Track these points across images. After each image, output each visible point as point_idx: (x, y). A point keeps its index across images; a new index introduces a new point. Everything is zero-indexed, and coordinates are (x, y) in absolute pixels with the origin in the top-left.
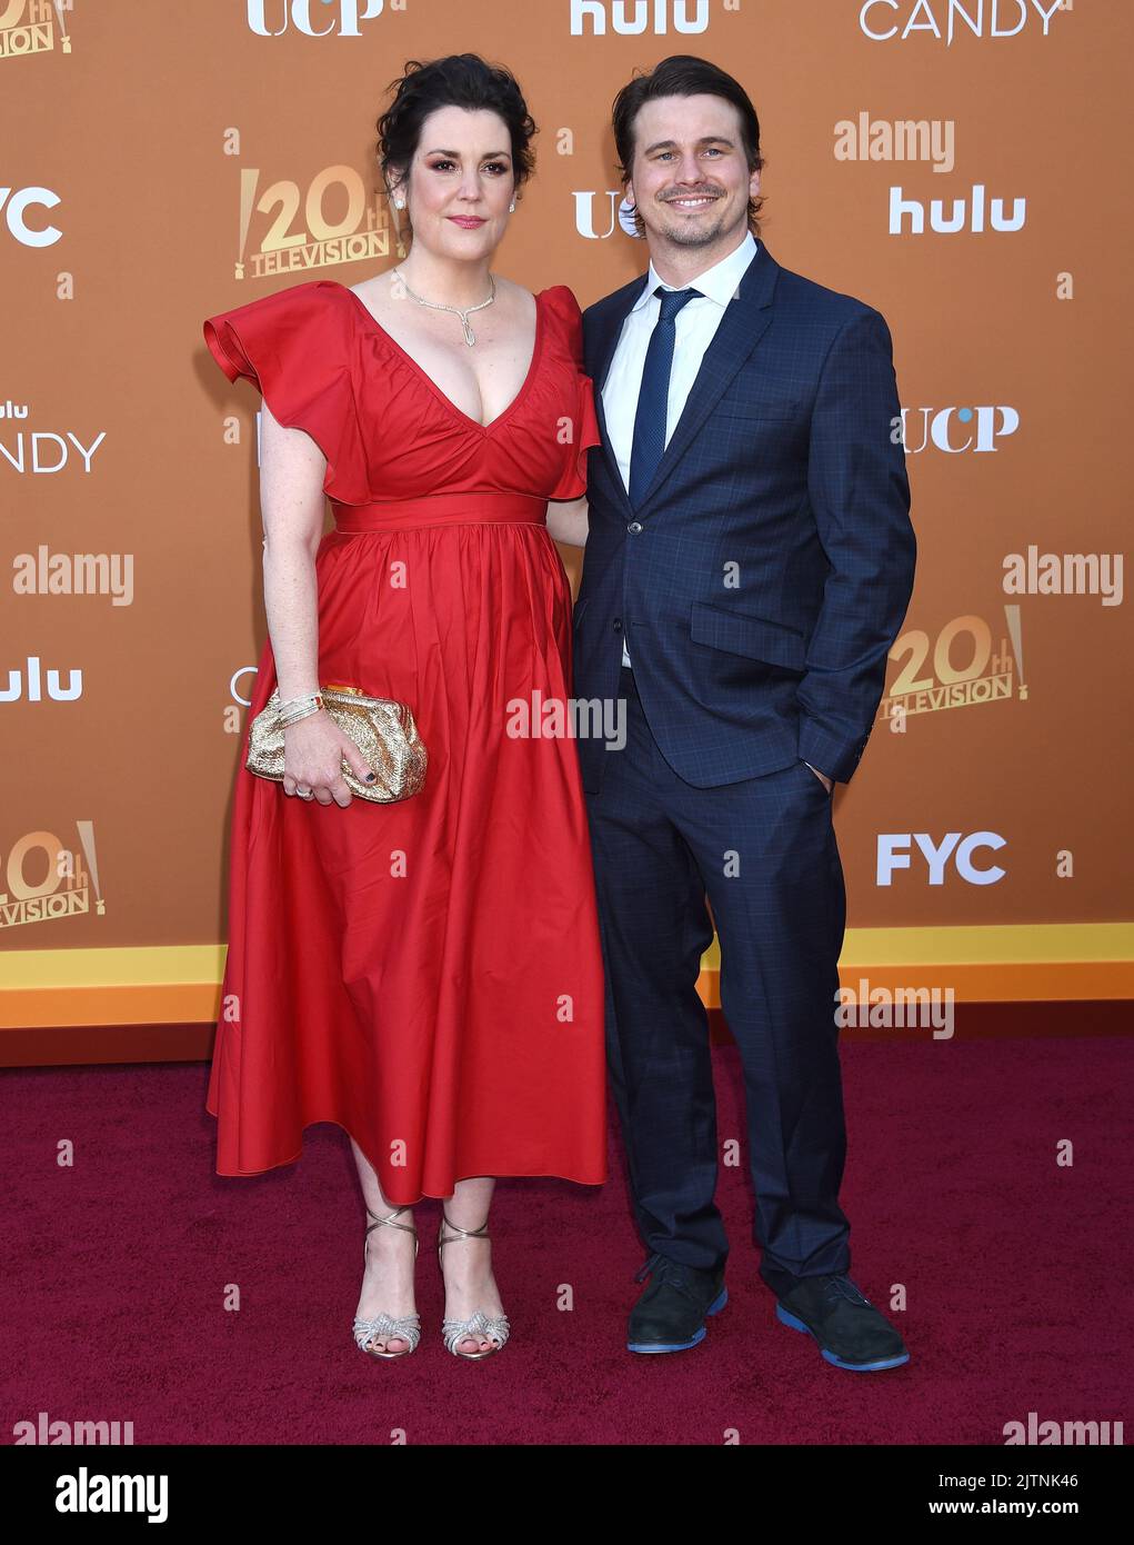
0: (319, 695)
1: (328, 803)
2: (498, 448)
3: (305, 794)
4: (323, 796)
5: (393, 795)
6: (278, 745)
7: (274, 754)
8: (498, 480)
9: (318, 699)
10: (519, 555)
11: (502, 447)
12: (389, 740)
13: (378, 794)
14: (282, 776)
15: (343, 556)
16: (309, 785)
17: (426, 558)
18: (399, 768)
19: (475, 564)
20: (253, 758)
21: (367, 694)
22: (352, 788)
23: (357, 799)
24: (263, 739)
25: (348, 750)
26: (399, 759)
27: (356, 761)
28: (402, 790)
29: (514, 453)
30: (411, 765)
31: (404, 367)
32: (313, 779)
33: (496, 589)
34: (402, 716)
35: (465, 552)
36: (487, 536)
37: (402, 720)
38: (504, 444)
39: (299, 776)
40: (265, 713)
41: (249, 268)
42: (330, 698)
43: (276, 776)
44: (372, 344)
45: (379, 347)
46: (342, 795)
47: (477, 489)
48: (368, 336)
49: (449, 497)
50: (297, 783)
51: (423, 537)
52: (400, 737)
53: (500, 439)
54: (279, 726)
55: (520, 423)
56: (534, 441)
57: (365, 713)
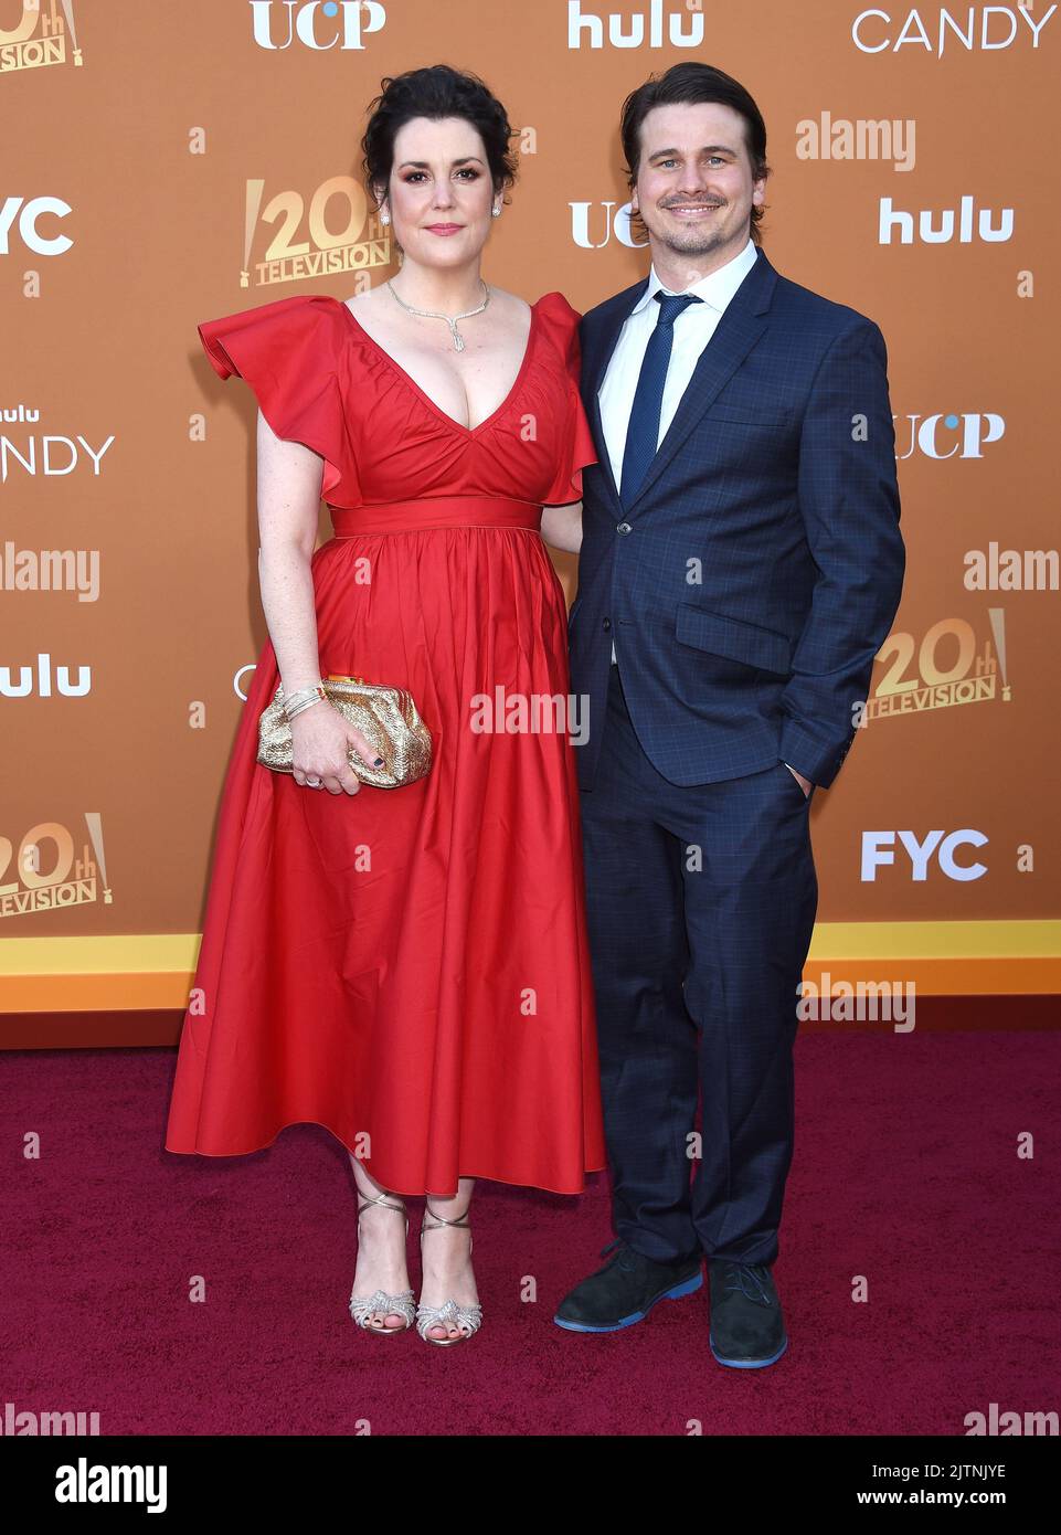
0: (322, 686)
1: (338, 792)
2: (483, 451)
3: (315, 784)
4: (332, 785)
5: (398, 780)
7: (283, 746)
8: (488, 484)
9: (319, 689)
10: (507, 556)
11: (486, 448)
12: (388, 726)
13: (385, 780)
14: (291, 766)
15: (336, 560)
16: (317, 775)
17: (415, 563)
18: (401, 752)
19: (462, 566)
21: (368, 682)
22: (359, 775)
23: (365, 786)
24: (271, 734)
25: (353, 738)
26: (400, 743)
27: (362, 747)
28: (407, 775)
29: (500, 456)
30: (413, 750)
31: (389, 372)
32: (321, 769)
33: (483, 591)
34: (401, 705)
35: (453, 553)
36: (474, 538)
37: (402, 706)
38: (490, 447)
39: (307, 768)
41: (254, 277)
42: (332, 688)
44: (360, 349)
45: (365, 356)
46: (351, 784)
47: (464, 492)
48: (356, 344)
50: (307, 774)
51: (412, 540)
52: (400, 723)
53: (485, 443)
55: (504, 427)
56: (521, 445)
57: (365, 702)
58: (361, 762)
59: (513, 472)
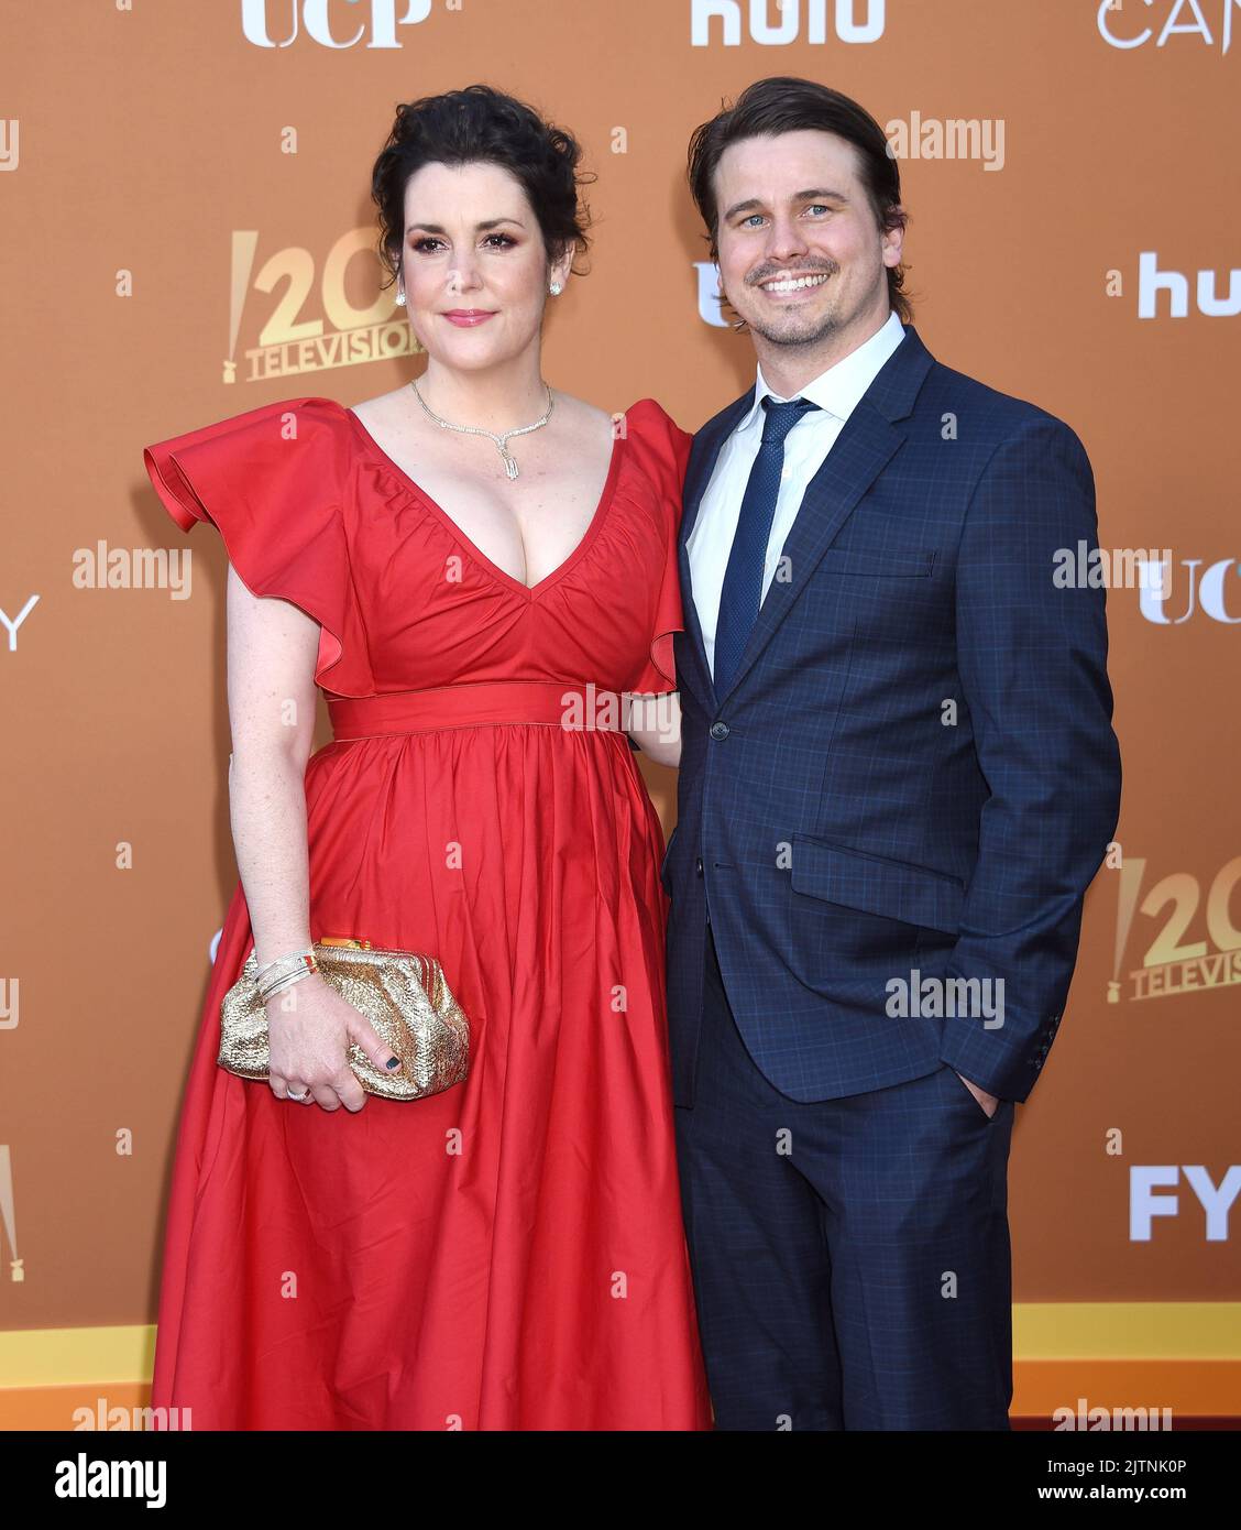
0: (312, 954)
1: (335, 1107)
2: (548, 618)
3: (299, 1095)
4: (326, 1097)
5: (420, 1088)
6: (259, 1029)
7: (255, 1042)
8: (552, 663)
9: (308, 958)
10: (580, 767)
11: (551, 614)
12: (407, 1011)
13: (401, 1088)
14: (267, 1071)
15: (336, 772)
16: (304, 1083)
17: (449, 772)
18: (424, 1048)
19: (517, 780)
20: (227, 1051)
21: (378, 947)
22: (364, 1083)
23: (373, 1097)
24: (239, 1024)
25: (355, 1028)
26: (423, 1035)
27: (370, 1043)
28: (433, 1080)
29: (573, 626)
30: (442, 1045)
31: (416, 505)
32: (309, 1075)
33: (545, 814)
34: (424, 979)
35: (503, 762)
36: (533, 739)
37: (427, 982)
38: (556, 612)
39: (290, 1072)
40: (239, 986)
41: (243, 368)
42: (326, 956)
43: (258, 1073)
44: (373, 475)
45: (382, 481)
46: (353, 1095)
47: (518, 675)
48: (368, 467)
49: (482, 687)
50: (288, 1082)
51: (444, 742)
52: (422, 1004)
53: (550, 606)
54: (258, 1002)
55: (580, 584)
56: (601, 609)
57: (373, 975)
58: (367, 1063)
59: (588, 646)
